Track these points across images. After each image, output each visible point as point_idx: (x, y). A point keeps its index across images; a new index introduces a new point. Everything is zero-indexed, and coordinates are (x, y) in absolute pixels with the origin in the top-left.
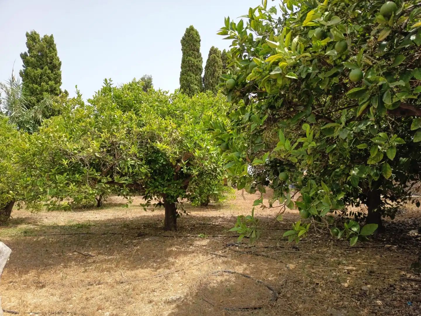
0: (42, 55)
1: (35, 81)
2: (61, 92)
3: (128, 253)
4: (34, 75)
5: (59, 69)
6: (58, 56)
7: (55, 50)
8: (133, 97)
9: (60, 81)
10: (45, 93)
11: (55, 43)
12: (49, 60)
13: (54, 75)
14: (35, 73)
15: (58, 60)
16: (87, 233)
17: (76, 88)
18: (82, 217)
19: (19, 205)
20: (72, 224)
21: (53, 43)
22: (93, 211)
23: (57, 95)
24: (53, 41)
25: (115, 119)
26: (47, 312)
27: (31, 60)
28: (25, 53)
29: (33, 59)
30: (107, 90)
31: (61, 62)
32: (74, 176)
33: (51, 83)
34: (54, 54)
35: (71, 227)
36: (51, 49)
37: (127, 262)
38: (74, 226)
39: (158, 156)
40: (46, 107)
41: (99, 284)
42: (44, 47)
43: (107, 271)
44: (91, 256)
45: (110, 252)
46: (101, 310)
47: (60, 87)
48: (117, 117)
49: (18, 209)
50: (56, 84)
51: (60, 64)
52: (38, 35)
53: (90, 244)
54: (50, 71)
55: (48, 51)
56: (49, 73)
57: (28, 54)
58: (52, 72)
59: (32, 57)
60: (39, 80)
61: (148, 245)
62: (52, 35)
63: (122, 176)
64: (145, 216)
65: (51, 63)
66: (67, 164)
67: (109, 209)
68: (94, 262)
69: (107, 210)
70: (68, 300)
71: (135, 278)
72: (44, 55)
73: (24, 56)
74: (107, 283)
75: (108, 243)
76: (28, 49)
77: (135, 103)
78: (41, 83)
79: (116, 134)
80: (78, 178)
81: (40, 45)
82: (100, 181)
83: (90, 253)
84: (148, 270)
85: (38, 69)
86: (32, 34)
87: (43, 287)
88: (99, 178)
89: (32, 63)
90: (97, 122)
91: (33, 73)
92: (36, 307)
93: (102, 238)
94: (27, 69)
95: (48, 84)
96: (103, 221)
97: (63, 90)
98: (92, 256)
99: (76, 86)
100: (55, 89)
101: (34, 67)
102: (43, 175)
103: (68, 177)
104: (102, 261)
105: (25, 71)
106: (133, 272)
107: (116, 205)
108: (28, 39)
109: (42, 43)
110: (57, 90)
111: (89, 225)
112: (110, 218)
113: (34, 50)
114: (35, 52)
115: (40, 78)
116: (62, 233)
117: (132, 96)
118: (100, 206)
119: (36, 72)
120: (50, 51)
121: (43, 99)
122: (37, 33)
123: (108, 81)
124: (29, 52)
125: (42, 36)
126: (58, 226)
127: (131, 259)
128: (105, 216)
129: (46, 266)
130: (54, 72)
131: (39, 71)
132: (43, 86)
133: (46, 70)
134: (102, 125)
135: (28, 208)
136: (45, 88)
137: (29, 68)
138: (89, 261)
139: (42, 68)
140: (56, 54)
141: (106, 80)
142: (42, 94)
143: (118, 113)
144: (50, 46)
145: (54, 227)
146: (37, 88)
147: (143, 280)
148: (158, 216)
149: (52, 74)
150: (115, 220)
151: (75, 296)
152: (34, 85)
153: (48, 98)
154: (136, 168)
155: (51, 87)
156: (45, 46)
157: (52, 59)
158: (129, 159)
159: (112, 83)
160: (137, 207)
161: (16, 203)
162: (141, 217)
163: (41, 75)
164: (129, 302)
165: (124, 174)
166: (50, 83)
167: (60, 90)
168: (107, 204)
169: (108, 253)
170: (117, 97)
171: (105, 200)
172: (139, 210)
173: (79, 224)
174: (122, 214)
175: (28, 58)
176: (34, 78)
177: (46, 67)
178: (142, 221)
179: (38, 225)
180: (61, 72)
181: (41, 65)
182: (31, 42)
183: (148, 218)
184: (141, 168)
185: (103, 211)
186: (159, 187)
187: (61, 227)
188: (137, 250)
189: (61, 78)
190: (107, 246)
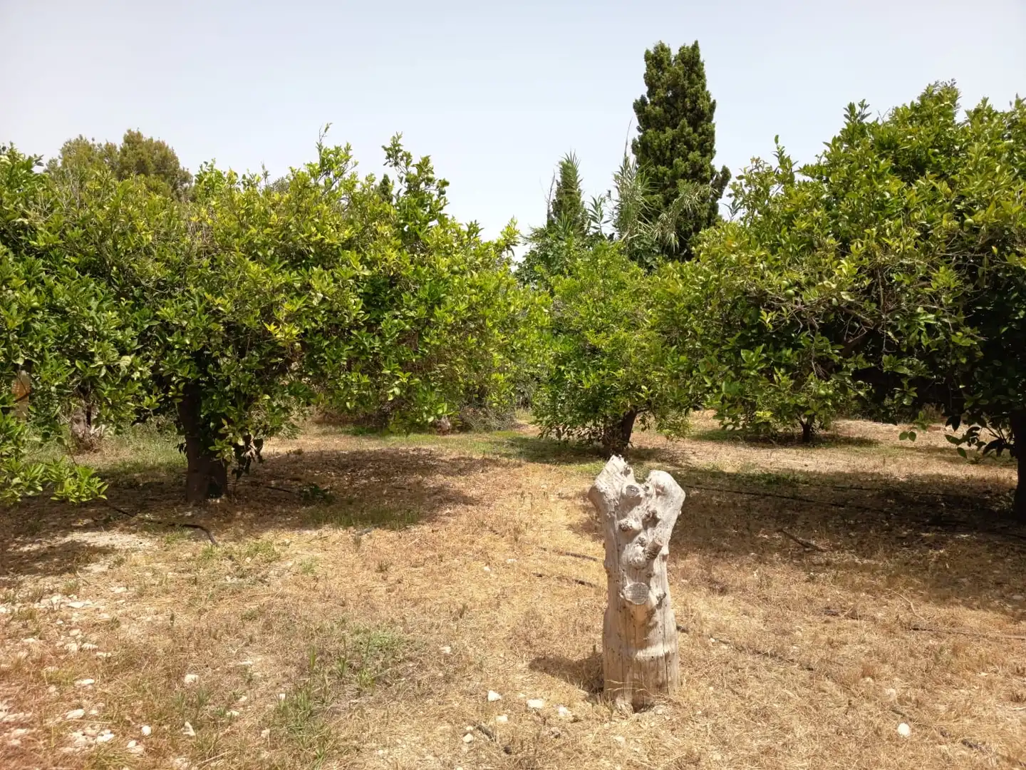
0: (675, 96)
1: (661, 158)
2: (713, 173)
3: (913, 562)
4: (660, 145)
5: (710, 119)
6: (707, 89)
7: (701, 76)
8: (932, 138)
9: (712, 146)
10: (681, 182)
11: (701, 59)
12: (688, 104)
13: (700, 135)
14: (661, 141)
15: (708, 99)
16: (794, 497)
17: (776, 141)
18: (772, 460)
19: (643, 421)
20: (752, 472)
21: (698, 61)
22: (794, 451)
23: (704, 181)
24: (698, 56)
25: (887, 201)
26: (745, 646)
27: (654, 112)
28: (643, 98)
29: (657, 108)
30: (855, 130)
31: (714, 102)
32: (778, 354)
33: (694, 155)
34: (699, 86)
35: (751, 478)
36: (694, 76)
37: (916, 581)
38: (759, 478)
39: (1007, 300)
40: (685, 213)
41: (853, 616)
42: (679, 76)
43: (868, 592)
44: (816, 548)
45: (864, 549)
46: (873, 678)
47: (712, 163)
48: (892, 195)
49: (643, 430)
50: (703, 156)
51: (713, 107)
52: (668, 51)
53: (806, 523)
54: (691, 129)
55: (686, 83)
56: (689, 134)
57: (648, 100)
58: (695, 131)
59: (656, 104)
60: (668, 154)
61: (970, 551)
62: (696, 42)
63: (900, 355)
64: (940, 476)
65: (691, 110)
66: (770, 321)
67: (835, 450)
68: (828, 564)
69: (828, 452)
70: (784, 633)
71: (952, 624)
72: (680, 94)
73: (640, 107)
74: (874, 620)
75: (852, 528)
76: (646, 89)
77: (935, 155)
78: (672, 160)
79: (890, 242)
80: (789, 358)
81: (671, 73)
82: (838, 368)
83: (813, 542)
84: (990, 615)
85: (667, 128)
86: (656, 52)
87: (723, 591)
88: (837, 359)
89: (655, 118)
90: (834, 217)
91: (656, 142)
92: (718, 630)
93: (833, 514)
94: (645, 134)
95: (687, 160)
96: (825, 475)
97: (718, 169)
98: (819, 550)
99: (777, 137)
100: (702, 169)
101: (660, 127)
102: (710, 352)
103: (764, 355)
104: (846, 567)
105: (641, 138)
106: (943, 612)
107: (849, 441)
108: (648, 66)
109: (675, 67)
110: (706, 171)
111: (794, 480)
112: (840, 469)
113: (658, 87)
114: (661, 93)
115: (672, 149)
116: (735, 488)
117: (928, 136)
118: (807, 440)
119: (662, 136)
120: (692, 83)
121: (676, 195)
122: (666, 46)
123: (858, 109)
124: (649, 96)
125: (675, 52)
126: (723, 473)
127: (927, 576)
128: (827, 463)
129: (720, 552)
130: (700, 130)
131: (670, 132)
132: (676, 165)
133: (683, 127)
134: (849, 222)
135: (660, 427)
136: (679, 170)
137: (649, 131)
138: (815, 559)
139: (674, 127)
140: (704, 86)
141: (851, 107)
142: (674, 185)
143: (892, 186)
144: (691, 70)
145: (714, 473)
146: (665, 174)
147: (978, 636)
148: (983, 480)
149: (696, 135)
150: (855, 475)
151: (799, 630)
152: (659, 166)
153: (687, 191)
154: (937, 335)
155: (694, 164)
156: (681, 72)
157: (695, 98)
158: (919, 310)
159: (866, 112)
160: (910, 452)
161: (638, 418)
162: (931, 477)
163: (672, 142)
164: (949, 683)
165: (905, 350)
166: (691, 156)
167: (712, 168)
168: (825, 437)
169: (858, 550)
170: (886, 146)
171: (822, 427)
172: (918, 459)
173: (770, 475)
174: (871, 463)
175: (648, 108)
176: (658, 153)
177: (684, 121)
178: (935, 487)
179: (680, 466)
180: (714, 125)
181: (672, 118)
182: (654, 71)
183: (950, 483)
184: (954, 334)
185: (819, 451)
186: (1011, 391)
187: (728, 475)
188: (941, 558)
189: (713, 141)
190: (852, 534)
